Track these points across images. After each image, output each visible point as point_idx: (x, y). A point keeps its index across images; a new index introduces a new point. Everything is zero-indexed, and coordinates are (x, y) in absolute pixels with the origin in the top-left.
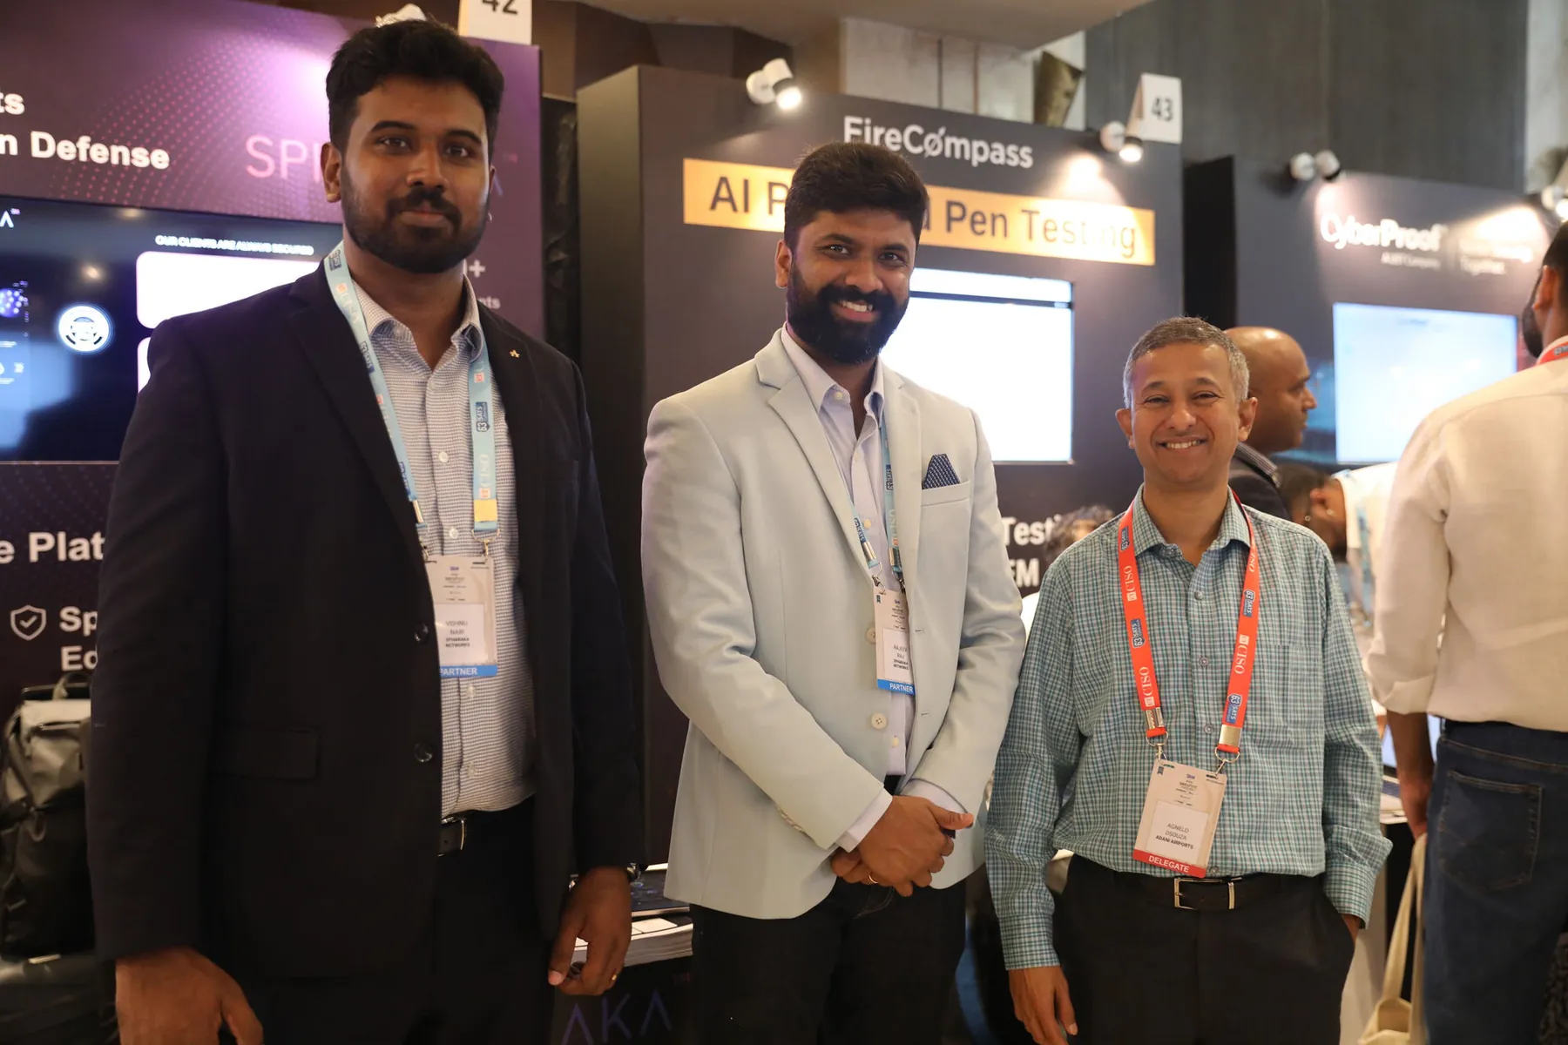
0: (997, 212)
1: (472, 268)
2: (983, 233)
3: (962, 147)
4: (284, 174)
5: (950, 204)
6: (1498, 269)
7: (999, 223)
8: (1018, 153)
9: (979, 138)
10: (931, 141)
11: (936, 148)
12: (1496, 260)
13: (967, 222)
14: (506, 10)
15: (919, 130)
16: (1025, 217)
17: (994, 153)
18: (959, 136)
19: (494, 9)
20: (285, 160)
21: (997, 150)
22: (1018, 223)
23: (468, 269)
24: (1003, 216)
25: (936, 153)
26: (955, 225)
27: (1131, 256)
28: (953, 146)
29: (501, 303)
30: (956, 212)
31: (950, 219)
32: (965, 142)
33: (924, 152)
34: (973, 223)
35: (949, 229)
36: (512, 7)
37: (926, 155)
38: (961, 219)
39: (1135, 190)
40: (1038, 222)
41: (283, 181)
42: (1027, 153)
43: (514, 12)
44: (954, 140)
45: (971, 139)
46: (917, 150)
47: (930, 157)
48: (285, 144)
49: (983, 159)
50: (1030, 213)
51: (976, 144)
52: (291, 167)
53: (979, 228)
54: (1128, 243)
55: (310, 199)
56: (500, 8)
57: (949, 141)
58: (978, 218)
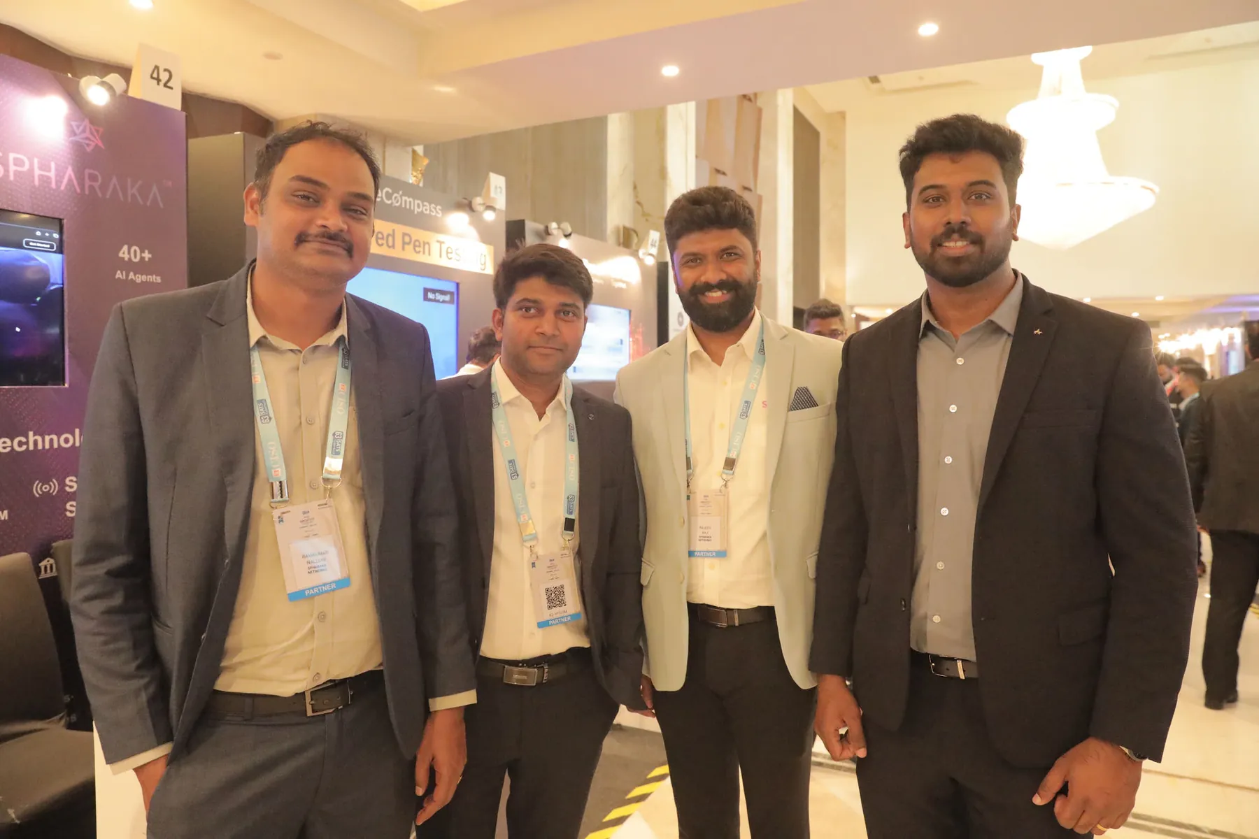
0: (426, 241)
1: (143, 255)
2: (419, 252)
3: (410, 202)
4: (12, 178)
5: (404, 234)
6: (623, 286)
7: (427, 246)
8: (435, 209)
9: (418, 199)
10: (396, 198)
11: (397, 202)
12: (624, 282)
13: (411, 246)
14: (165, 85)
15: (390, 191)
16: (438, 244)
17: (425, 208)
18: (409, 197)
19: (158, 84)
20: (12, 168)
21: (426, 206)
22: (435, 247)
23: (141, 255)
24: (428, 243)
25: (398, 204)
26: (406, 246)
27: (484, 270)
28: (406, 201)
29: (161, 279)
30: (407, 239)
31: (404, 243)
32: (411, 199)
33: (392, 203)
34: (415, 246)
35: (403, 249)
36: (169, 84)
37: (393, 205)
38: (409, 243)
39: (485, 235)
40: (444, 247)
41: (11, 182)
42: (439, 209)
43: (171, 88)
44: (406, 198)
45: (414, 198)
46: (389, 202)
47: (395, 207)
48: (12, 156)
49: (420, 210)
50: (441, 243)
51: (417, 202)
52: (16, 172)
53: (417, 249)
54: (483, 263)
55: (31, 197)
56: (162, 83)
57: (404, 198)
58: (417, 243)
